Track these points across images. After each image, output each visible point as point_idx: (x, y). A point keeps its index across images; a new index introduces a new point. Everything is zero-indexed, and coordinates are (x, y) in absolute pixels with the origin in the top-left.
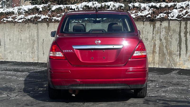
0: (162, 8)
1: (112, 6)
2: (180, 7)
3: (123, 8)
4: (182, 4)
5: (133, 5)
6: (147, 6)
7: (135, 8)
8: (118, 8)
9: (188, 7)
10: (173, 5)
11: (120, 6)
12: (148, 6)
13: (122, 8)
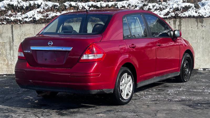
0: (103, 7)
1: (44, 5)
2: (122, 6)
3: (58, 8)
4: (123, 3)
5: (70, 4)
6: (85, 6)
7: (72, 8)
8: (51, 8)
9: (129, 6)
10: (114, 5)
11: (54, 5)
12: (87, 6)
13: (56, 7)
